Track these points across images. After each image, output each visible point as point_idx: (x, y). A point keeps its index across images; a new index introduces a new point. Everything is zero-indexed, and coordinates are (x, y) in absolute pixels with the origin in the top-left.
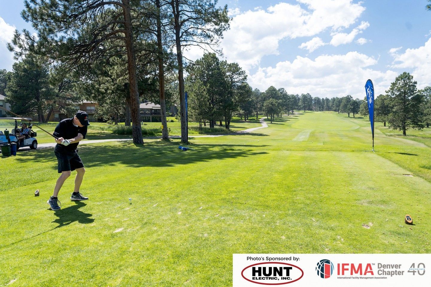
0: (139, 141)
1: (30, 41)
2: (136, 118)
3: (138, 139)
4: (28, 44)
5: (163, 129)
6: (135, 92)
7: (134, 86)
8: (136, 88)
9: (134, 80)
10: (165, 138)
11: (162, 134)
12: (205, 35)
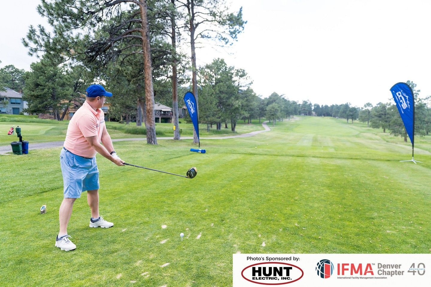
0: (153, 142)
1: (45, 37)
2: (150, 119)
3: (152, 139)
4: (44, 40)
5: (175, 130)
6: (151, 92)
7: (149, 87)
8: (152, 89)
9: (150, 81)
10: (177, 139)
11: (174, 134)
12: (220, 38)
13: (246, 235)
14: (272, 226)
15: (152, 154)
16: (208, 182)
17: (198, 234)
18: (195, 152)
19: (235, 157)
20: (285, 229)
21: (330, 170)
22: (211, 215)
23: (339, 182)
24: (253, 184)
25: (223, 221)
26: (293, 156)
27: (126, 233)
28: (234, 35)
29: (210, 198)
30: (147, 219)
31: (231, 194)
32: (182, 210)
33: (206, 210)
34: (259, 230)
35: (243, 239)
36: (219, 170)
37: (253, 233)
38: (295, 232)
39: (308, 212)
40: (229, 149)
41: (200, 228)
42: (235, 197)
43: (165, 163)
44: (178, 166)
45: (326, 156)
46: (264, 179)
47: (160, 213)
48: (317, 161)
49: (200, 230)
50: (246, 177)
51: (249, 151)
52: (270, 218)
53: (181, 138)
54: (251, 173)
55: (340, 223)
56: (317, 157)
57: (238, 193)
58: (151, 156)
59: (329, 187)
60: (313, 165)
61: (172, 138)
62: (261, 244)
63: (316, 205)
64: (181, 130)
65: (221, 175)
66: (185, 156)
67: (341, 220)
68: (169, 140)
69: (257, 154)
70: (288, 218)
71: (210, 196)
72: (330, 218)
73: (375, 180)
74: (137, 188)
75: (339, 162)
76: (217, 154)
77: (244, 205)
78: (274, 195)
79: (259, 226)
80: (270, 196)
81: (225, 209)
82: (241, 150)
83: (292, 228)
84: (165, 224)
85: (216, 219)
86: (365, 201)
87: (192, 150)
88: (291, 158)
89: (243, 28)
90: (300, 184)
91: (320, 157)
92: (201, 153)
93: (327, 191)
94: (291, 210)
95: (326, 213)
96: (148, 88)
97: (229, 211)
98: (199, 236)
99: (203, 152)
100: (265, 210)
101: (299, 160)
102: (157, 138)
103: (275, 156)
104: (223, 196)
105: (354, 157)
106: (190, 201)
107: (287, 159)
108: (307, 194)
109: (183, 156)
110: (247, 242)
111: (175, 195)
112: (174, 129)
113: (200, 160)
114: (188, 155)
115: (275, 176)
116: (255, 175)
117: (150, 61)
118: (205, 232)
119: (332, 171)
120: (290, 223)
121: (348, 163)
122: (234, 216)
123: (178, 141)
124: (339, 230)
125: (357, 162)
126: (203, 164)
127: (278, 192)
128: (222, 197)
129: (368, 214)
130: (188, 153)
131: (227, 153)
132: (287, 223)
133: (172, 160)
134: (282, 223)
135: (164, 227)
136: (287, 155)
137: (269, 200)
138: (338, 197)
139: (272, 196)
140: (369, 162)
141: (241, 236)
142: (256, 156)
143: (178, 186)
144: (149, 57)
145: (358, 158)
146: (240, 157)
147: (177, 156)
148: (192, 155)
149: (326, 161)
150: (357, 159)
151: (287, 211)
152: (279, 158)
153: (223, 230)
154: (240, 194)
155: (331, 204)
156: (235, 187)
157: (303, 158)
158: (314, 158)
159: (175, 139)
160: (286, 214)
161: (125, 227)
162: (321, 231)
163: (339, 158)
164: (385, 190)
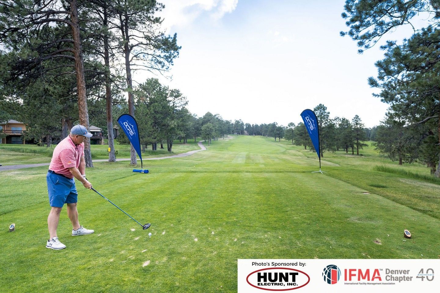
5: (110, 152)
6: (85, 114)
7: (84, 108)
8: (86, 110)
9: (84, 102)
10: (112, 161)
11: (109, 157)
12: (156, 61)
13: (200, 229)
14: (218, 222)
15: (93, 176)
16: (159, 197)
17: (163, 231)
18: (138, 173)
19: (177, 175)
20: (227, 223)
21: (260, 181)
22: (169, 219)
23: (266, 190)
24: (198, 196)
25: (180, 222)
26: (229, 172)
27: (102, 236)
28: (170, 60)
29: (165, 208)
30: (116, 226)
31: (181, 204)
32: (144, 218)
33: (164, 216)
34: (208, 225)
35: (198, 231)
36: (167, 187)
37: (205, 227)
38: (235, 224)
39: (243, 211)
40: (171, 168)
41: (163, 228)
42: (185, 206)
43: (112, 184)
44: (126, 185)
45: (257, 171)
46: (207, 191)
47: (125, 222)
48: (249, 175)
49: (164, 229)
50: (191, 190)
51: (190, 169)
52: (215, 217)
53: (117, 160)
54: (195, 187)
55: (265, 216)
56: (250, 172)
57: (187, 203)
58: (93, 178)
59: (258, 194)
60: (246, 178)
61: (107, 160)
62: (211, 233)
63: (249, 207)
64: (117, 151)
65: (169, 190)
66: (129, 176)
67: (265, 214)
68: (103, 163)
69: (197, 172)
70: (229, 216)
71: (164, 206)
72: (259, 213)
73: (292, 187)
74: (94, 206)
75: (267, 175)
76: (160, 174)
77: (194, 210)
78: (216, 202)
79: (208, 223)
80: (214, 203)
81: (179, 214)
82: (183, 168)
83: (232, 222)
84: (133, 228)
85: (175, 222)
86: (284, 201)
87: (134, 171)
88: (228, 173)
89: (178, 53)
90: (237, 193)
91: (252, 172)
92: (144, 173)
93: (257, 197)
94: (231, 211)
95: (256, 211)
96: (82, 110)
97: (183, 216)
98: (164, 233)
99: (146, 172)
100: (211, 212)
101: (235, 175)
102: (93, 161)
103: (215, 173)
104: (175, 205)
105: (279, 171)
106: (148, 211)
107: (225, 174)
108: (242, 200)
109: (127, 176)
110: (201, 233)
111: (133, 209)
112: (109, 150)
113: (145, 180)
114: (132, 176)
115: (216, 188)
116: (199, 189)
117: (84, 82)
118: (168, 230)
119: (261, 182)
120: (230, 219)
121: (274, 175)
122: (188, 218)
123: (114, 163)
124: (264, 220)
125: (281, 174)
126: (150, 183)
127: (220, 200)
128: (174, 207)
129: (284, 209)
130: (132, 174)
131: (169, 172)
132: (228, 219)
133: (117, 180)
134: (225, 219)
135: (133, 230)
136: (224, 172)
137: (213, 206)
138: (265, 200)
139: (215, 203)
140: (289, 174)
141: (196, 230)
142: (197, 173)
143: (132, 201)
144: (82, 77)
145: (282, 171)
146: (183, 175)
147: (122, 177)
148: (136, 176)
149: (256, 175)
150: (280, 172)
151: (228, 212)
152: (217, 174)
153: (181, 227)
154: (189, 203)
155: (260, 205)
156: (183, 199)
157: (238, 173)
158: (247, 173)
159: (110, 161)
160: (227, 214)
161: (100, 233)
162: (252, 221)
163: (267, 172)
164: (298, 193)
